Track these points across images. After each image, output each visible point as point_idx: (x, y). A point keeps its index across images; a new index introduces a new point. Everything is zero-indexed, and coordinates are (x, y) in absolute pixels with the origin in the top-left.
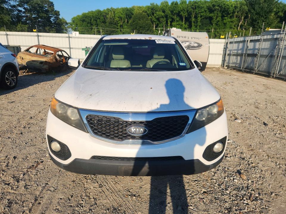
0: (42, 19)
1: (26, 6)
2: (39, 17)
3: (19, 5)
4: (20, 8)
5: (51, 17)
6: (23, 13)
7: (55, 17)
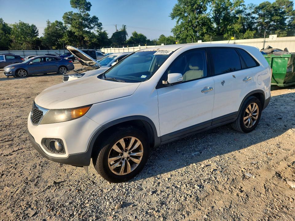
0: (274, 22)
1: (260, 12)
2: (271, 20)
3: (253, 13)
4: (254, 15)
5: (286, 18)
6: (256, 19)
7: (291, 18)
